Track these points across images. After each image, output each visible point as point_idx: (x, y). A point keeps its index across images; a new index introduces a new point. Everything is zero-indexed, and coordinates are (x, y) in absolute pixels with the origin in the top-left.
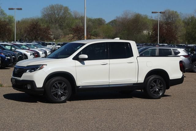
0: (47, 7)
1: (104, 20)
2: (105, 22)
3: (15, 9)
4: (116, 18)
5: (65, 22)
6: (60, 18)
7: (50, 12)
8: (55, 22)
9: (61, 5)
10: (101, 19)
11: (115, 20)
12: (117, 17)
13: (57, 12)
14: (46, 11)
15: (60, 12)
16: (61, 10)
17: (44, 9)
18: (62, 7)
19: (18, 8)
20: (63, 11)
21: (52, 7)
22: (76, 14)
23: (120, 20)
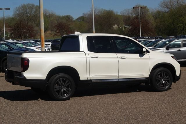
0: (20, 6)
1: (72, 17)
2: (73, 18)
3: (3, 9)
4: (83, 15)
5: (37, 20)
6: (32, 17)
7: (22, 11)
8: (28, 20)
9: (32, 4)
10: (70, 16)
11: (82, 17)
12: (84, 13)
13: (29, 11)
14: (18, 10)
15: (32, 11)
16: (32, 9)
17: (16, 8)
18: (33, 5)
19: (6, 8)
20: (34, 10)
21: (24, 7)
22: (46, 12)
23: (87, 16)
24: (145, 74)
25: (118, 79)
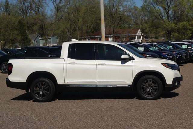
24: (128, 81)
25: (97, 85)
